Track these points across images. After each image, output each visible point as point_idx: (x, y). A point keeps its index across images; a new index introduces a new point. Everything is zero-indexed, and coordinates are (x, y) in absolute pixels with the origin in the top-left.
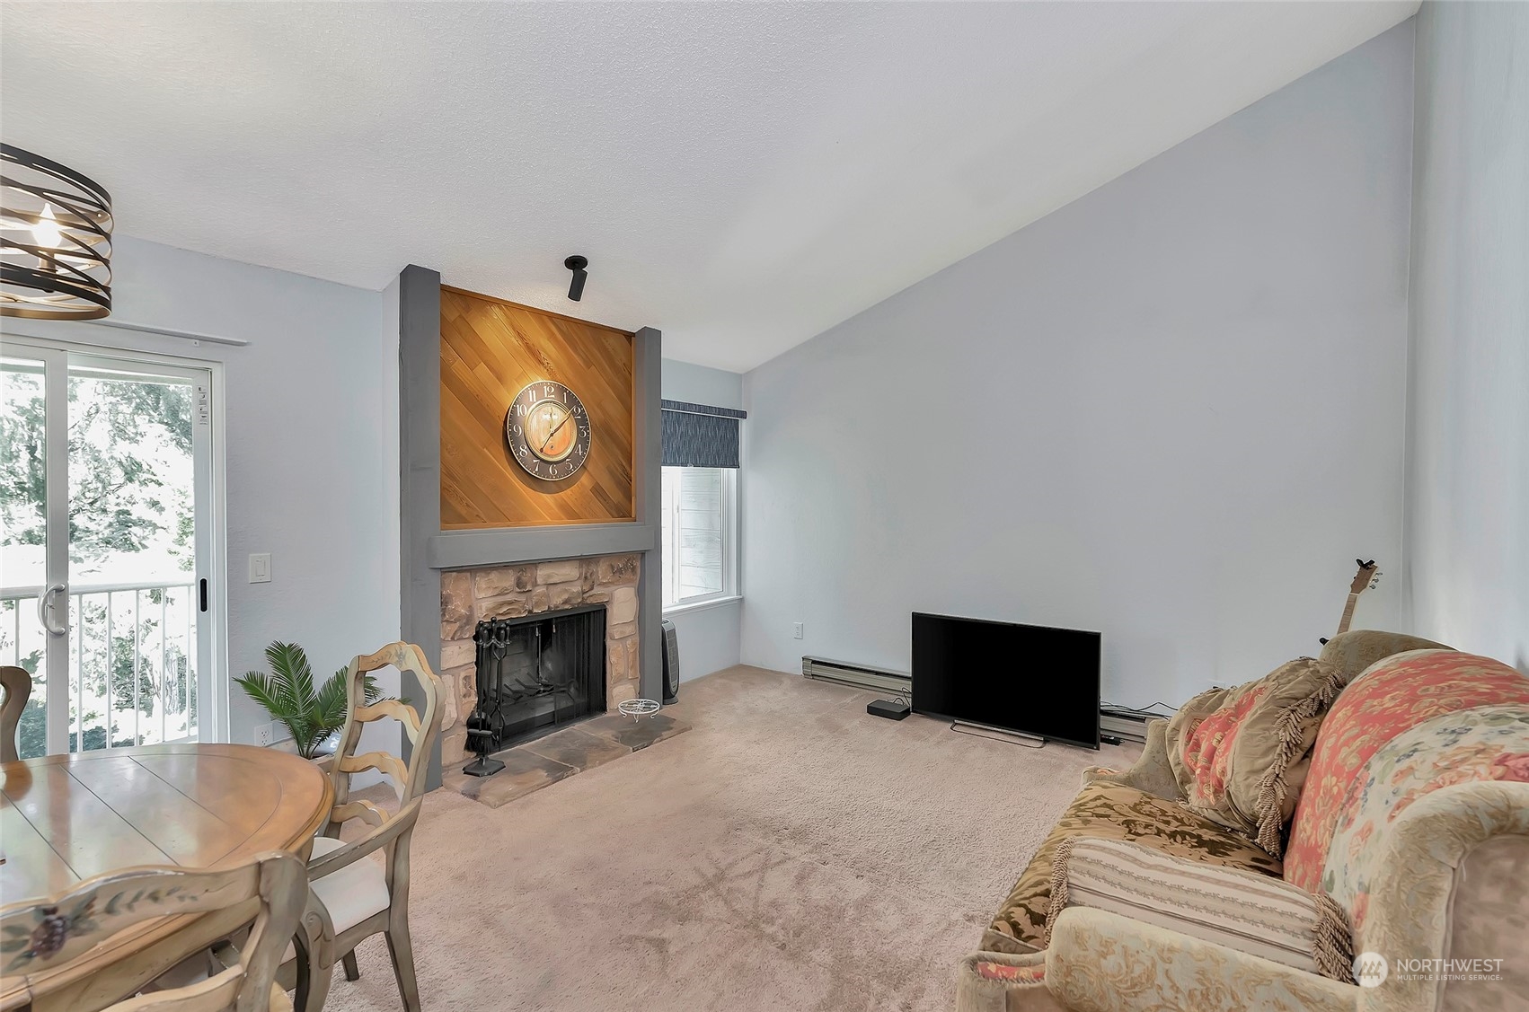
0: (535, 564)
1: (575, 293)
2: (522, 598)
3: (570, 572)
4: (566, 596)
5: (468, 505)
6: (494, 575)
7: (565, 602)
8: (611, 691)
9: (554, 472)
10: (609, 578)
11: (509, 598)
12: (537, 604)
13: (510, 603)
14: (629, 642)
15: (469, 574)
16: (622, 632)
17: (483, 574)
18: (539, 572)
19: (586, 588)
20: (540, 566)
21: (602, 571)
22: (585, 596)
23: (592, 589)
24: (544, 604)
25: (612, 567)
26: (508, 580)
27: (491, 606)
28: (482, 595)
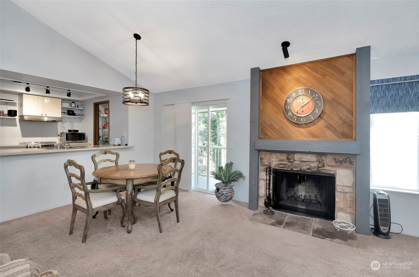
0: (294, 152)
1: (286, 55)
2: (289, 164)
3: (313, 158)
4: (308, 167)
5: (271, 132)
6: (278, 155)
7: (308, 169)
8: (337, 213)
9: (303, 120)
10: (333, 163)
11: (284, 162)
12: (295, 167)
13: (284, 164)
14: (348, 195)
15: (270, 153)
16: (342, 189)
17: (274, 153)
18: (295, 156)
19: (320, 166)
20: (296, 154)
21: (328, 160)
22: (320, 169)
23: (324, 166)
24: (298, 168)
25: (336, 159)
26: (284, 157)
27: (276, 164)
28: (274, 160)
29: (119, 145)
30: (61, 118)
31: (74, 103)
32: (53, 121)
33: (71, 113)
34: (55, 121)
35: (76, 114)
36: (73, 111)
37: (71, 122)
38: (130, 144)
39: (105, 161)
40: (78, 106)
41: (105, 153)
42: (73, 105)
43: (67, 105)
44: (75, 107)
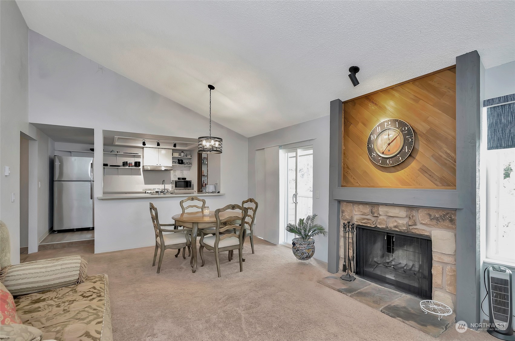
0: (378, 204)
2: (373, 219)
3: (402, 213)
4: (395, 224)
5: (354, 178)
6: (361, 207)
7: (395, 227)
8: (434, 291)
9: (389, 162)
10: (427, 221)
11: (368, 217)
12: (380, 223)
13: (368, 220)
14: (449, 267)
15: (352, 204)
16: (440, 258)
17: (357, 205)
18: (380, 209)
19: (410, 223)
20: (381, 207)
21: (420, 216)
22: (411, 227)
23: (415, 225)
24: (384, 224)
25: (430, 215)
26: (367, 209)
27: (358, 218)
28: (356, 213)
29: (212, 193)
30: (172, 167)
31: (183, 152)
32: (165, 170)
33: (181, 162)
34: (167, 170)
35: (185, 163)
36: (182, 161)
37: (181, 170)
38: (221, 192)
39: (192, 207)
40: (186, 155)
41: (193, 199)
42: (182, 154)
43: (176, 155)
44: (184, 156)
